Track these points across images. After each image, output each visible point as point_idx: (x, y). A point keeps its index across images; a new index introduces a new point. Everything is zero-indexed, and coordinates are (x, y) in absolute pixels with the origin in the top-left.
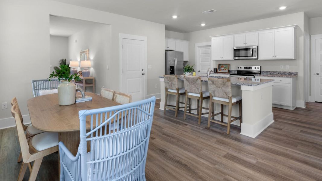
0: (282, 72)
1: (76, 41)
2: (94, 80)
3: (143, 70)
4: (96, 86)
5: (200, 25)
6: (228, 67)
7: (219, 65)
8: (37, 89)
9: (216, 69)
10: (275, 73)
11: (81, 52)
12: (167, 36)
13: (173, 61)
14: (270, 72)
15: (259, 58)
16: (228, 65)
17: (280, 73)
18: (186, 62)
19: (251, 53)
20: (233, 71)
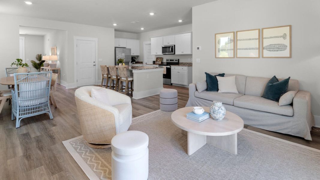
1: (49, 40)
2: (59, 71)
3: (94, 62)
4: (61, 74)
5: (140, 28)
7: (157, 58)
8: (8, 73)
9: (155, 61)
11: (51, 49)
12: (116, 37)
13: (121, 55)
15: (176, 53)
16: (162, 58)
17: (188, 64)
18: (138, 56)
19: (171, 50)
20: (165, 63)
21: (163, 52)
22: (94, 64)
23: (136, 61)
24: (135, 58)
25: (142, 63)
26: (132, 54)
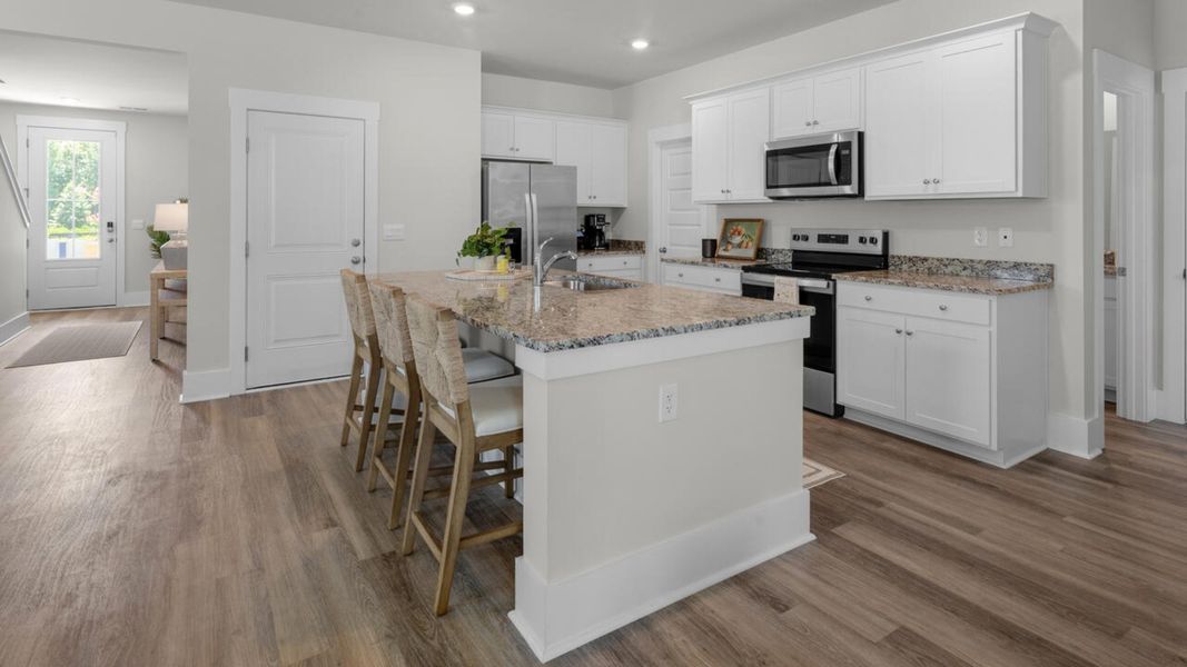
0: (980, 262)
3: (357, 244)
5: (627, 43)
6: (757, 232)
7: (728, 222)
9: (714, 241)
10: (950, 268)
14: (925, 259)
16: (757, 226)
17: (973, 269)
18: (618, 211)
19: (831, 166)
20: (780, 251)
21: (768, 187)
22: (358, 252)
23: (609, 236)
24: (601, 218)
25: (638, 247)
26: (583, 200)
